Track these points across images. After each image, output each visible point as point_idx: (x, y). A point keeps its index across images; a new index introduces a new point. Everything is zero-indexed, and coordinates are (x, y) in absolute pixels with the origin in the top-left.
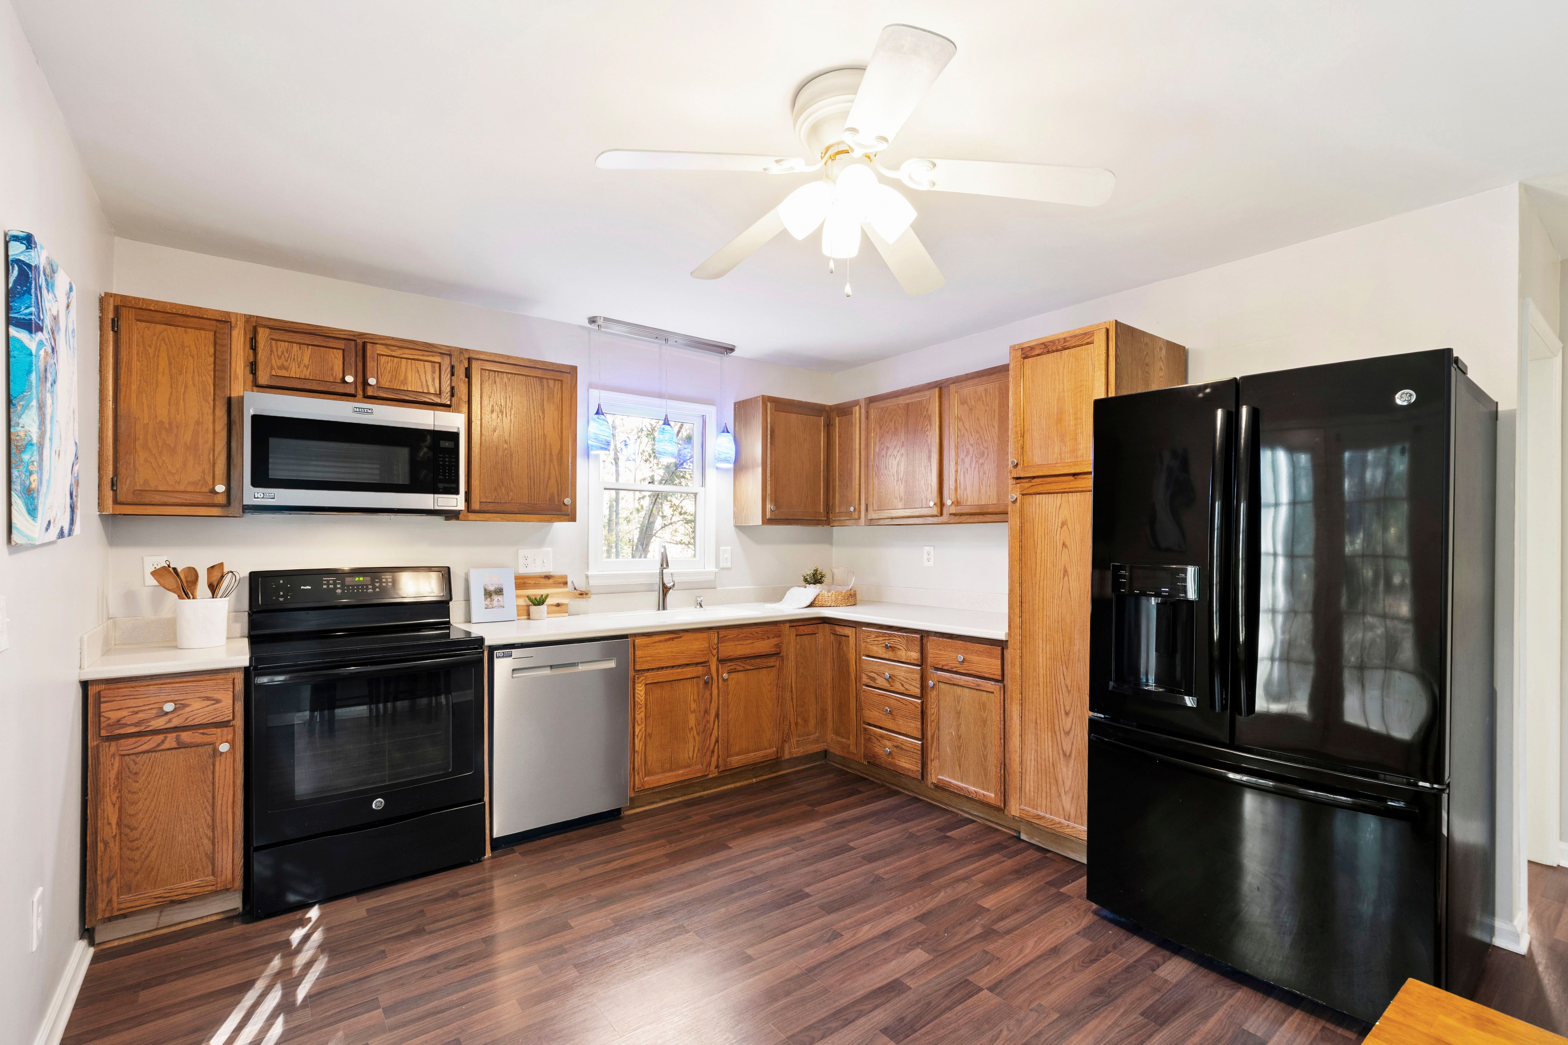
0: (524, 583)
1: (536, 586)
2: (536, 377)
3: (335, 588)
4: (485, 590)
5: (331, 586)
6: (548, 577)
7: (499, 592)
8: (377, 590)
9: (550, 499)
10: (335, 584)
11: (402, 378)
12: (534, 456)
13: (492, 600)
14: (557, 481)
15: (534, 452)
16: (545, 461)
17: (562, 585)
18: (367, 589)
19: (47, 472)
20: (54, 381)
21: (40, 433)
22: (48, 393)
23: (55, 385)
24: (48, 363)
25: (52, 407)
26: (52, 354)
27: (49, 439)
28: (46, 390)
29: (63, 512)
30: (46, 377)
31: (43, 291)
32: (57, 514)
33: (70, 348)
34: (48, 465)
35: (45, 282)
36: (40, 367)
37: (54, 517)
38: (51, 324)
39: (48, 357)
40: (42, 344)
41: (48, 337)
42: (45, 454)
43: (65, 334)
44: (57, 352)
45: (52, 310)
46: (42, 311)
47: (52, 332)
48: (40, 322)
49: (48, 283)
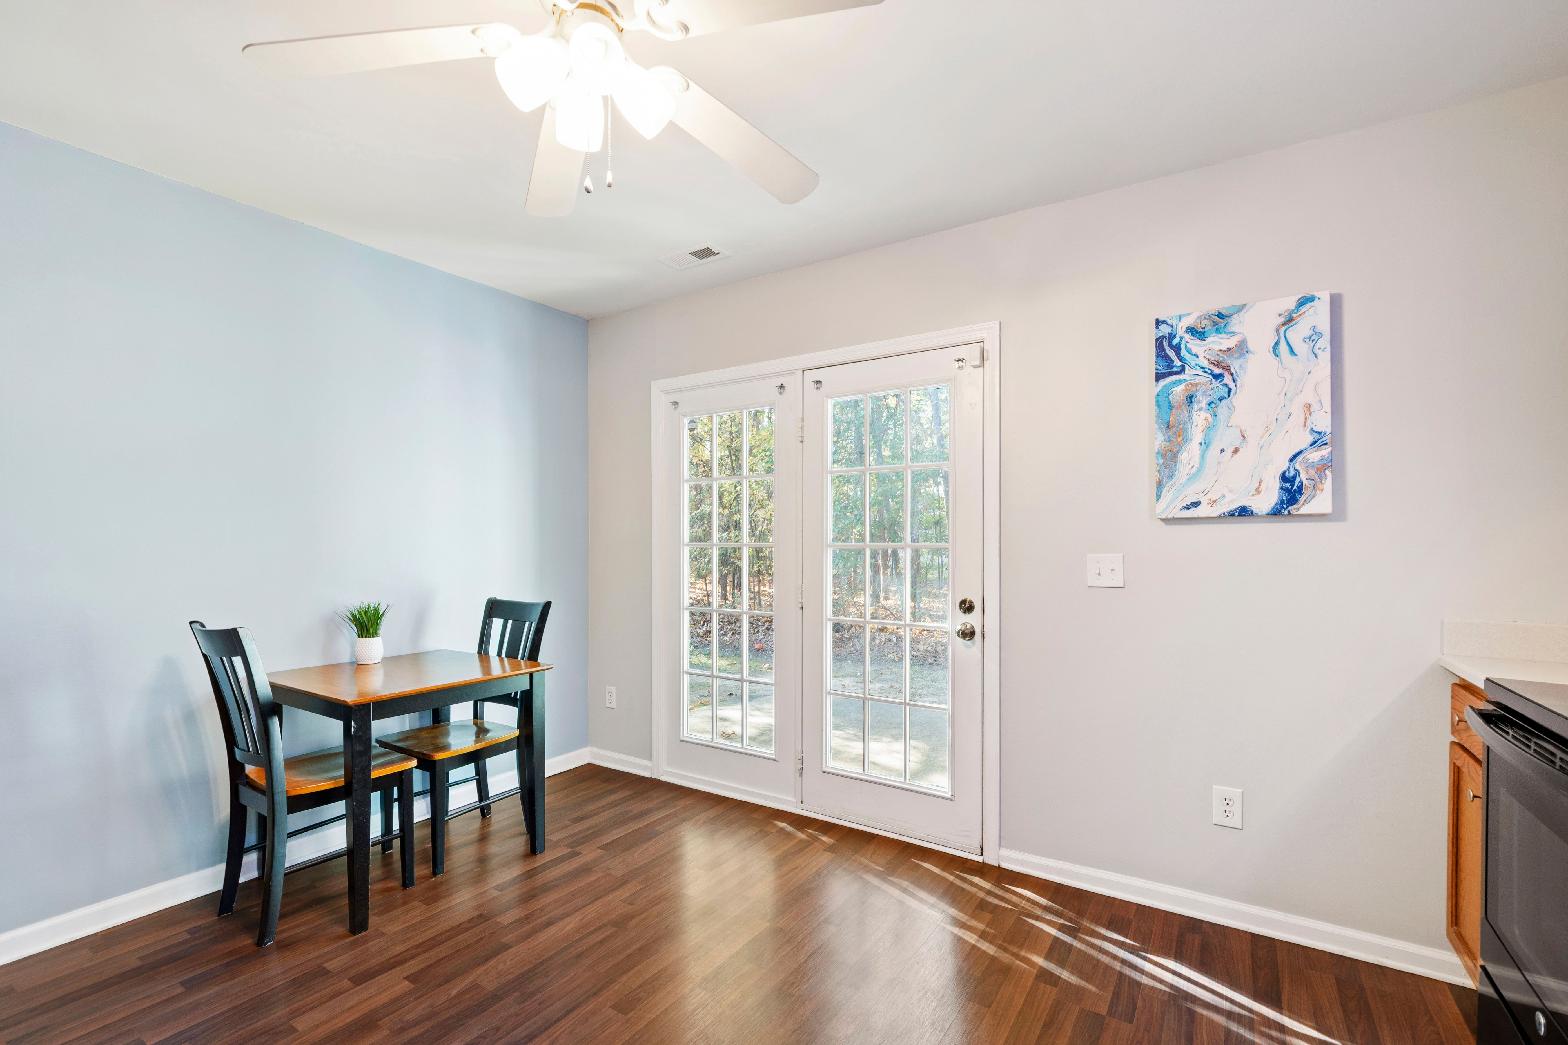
19: (1192, 468)
20: (1219, 399)
21: (1168, 444)
22: (1198, 412)
23: (1222, 401)
24: (1197, 390)
25: (1210, 419)
26: (1213, 380)
27: (1201, 444)
28: (1190, 412)
29: (1251, 494)
30: (1191, 402)
31: (1182, 346)
32: (1223, 496)
33: (1295, 355)
34: (1196, 462)
35: (1193, 336)
36: (1171, 400)
37: (1214, 499)
38: (1213, 359)
39: (1199, 386)
40: (1180, 382)
41: (1200, 372)
42: (1183, 457)
43: (1271, 349)
44: (1232, 375)
45: (1217, 348)
46: (1180, 358)
47: (1217, 364)
48: (1175, 370)
49: (1204, 332)
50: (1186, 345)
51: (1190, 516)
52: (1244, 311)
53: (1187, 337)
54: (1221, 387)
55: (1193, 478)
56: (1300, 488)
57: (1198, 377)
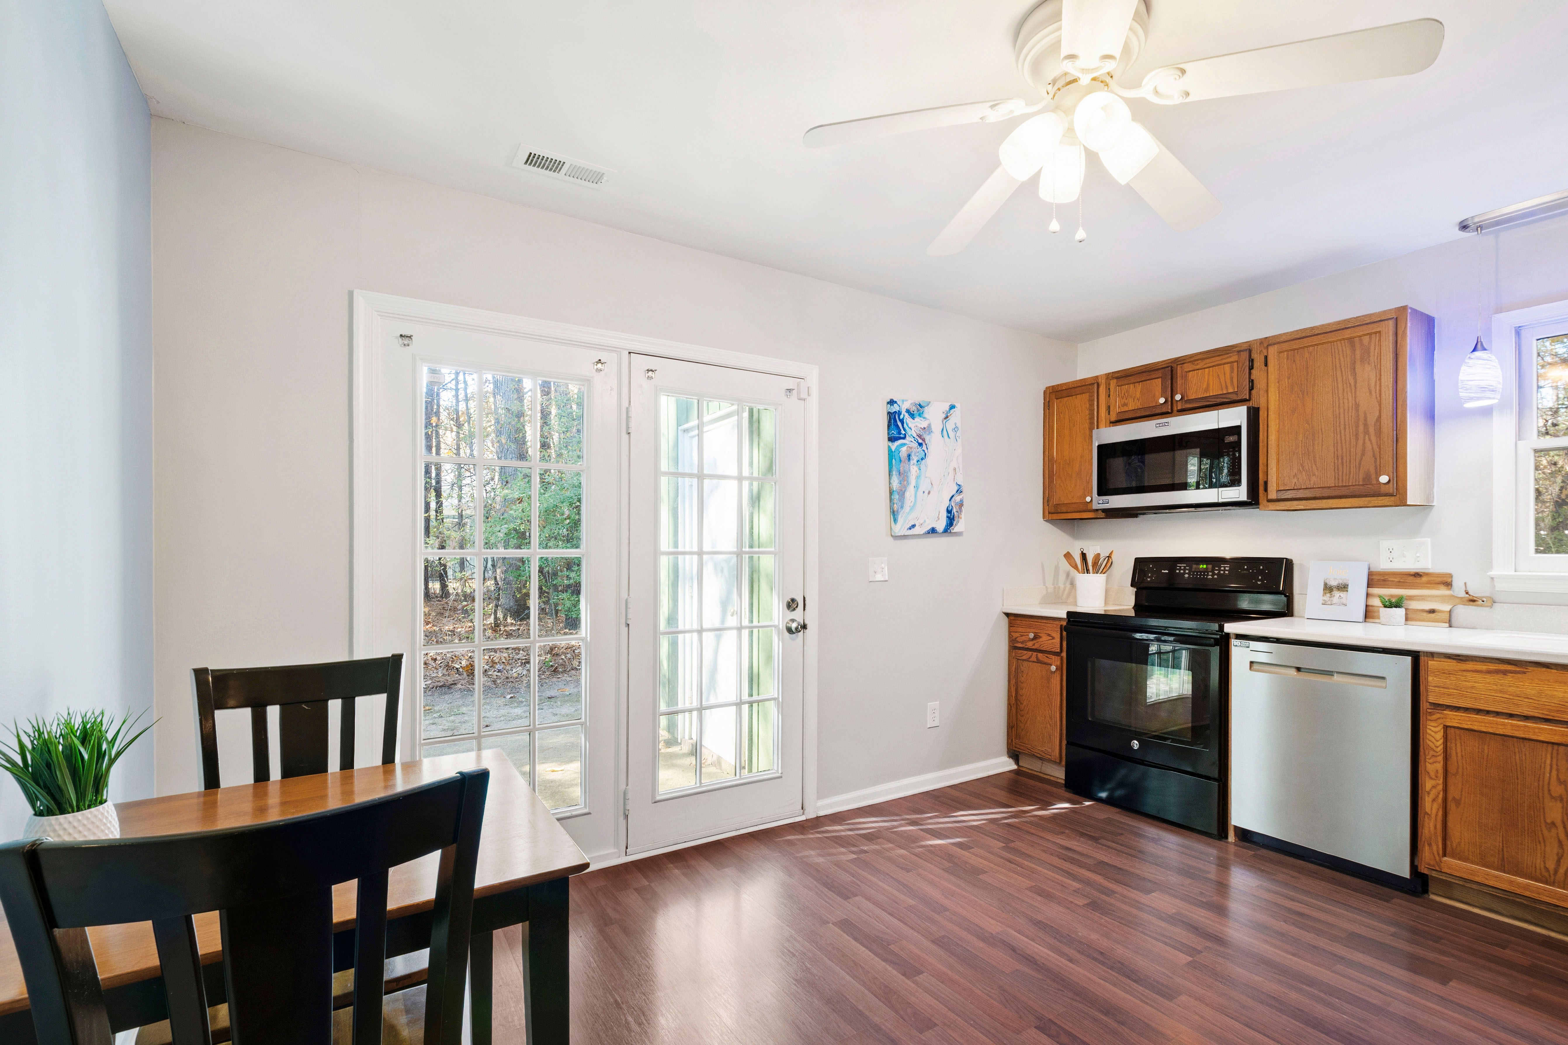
0: (1384, 580)
1: (1400, 585)
3: (1185, 573)
4: (1325, 584)
5: (1182, 571)
6: (1417, 575)
7: (1343, 588)
8: (1216, 577)
9: (1364, 479)
10: (1185, 570)
11: (1205, 386)
12: (1343, 432)
13: (1332, 596)
14: (1374, 456)
15: (1342, 427)
16: (1357, 435)
17: (1442, 587)
18: (1208, 575)
19: (911, 503)
20: (922, 459)
21: (902, 485)
22: (913, 466)
23: (923, 461)
24: (912, 452)
25: (918, 471)
26: (919, 447)
27: (915, 487)
28: (909, 465)
29: (936, 520)
30: (909, 459)
31: (905, 421)
32: (924, 522)
33: (950, 438)
34: (913, 499)
35: (909, 416)
36: (900, 455)
37: (921, 523)
38: (918, 433)
39: (913, 449)
40: (904, 445)
41: (913, 440)
42: (907, 494)
43: (941, 433)
44: (926, 445)
45: (920, 426)
46: (904, 430)
47: (920, 436)
48: (902, 436)
49: (914, 414)
50: (907, 422)
51: (912, 534)
52: (929, 406)
53: (907, 415)
54: (922, 452)
55: (913, 508)
56: (954, 517)
57: (912, 443)
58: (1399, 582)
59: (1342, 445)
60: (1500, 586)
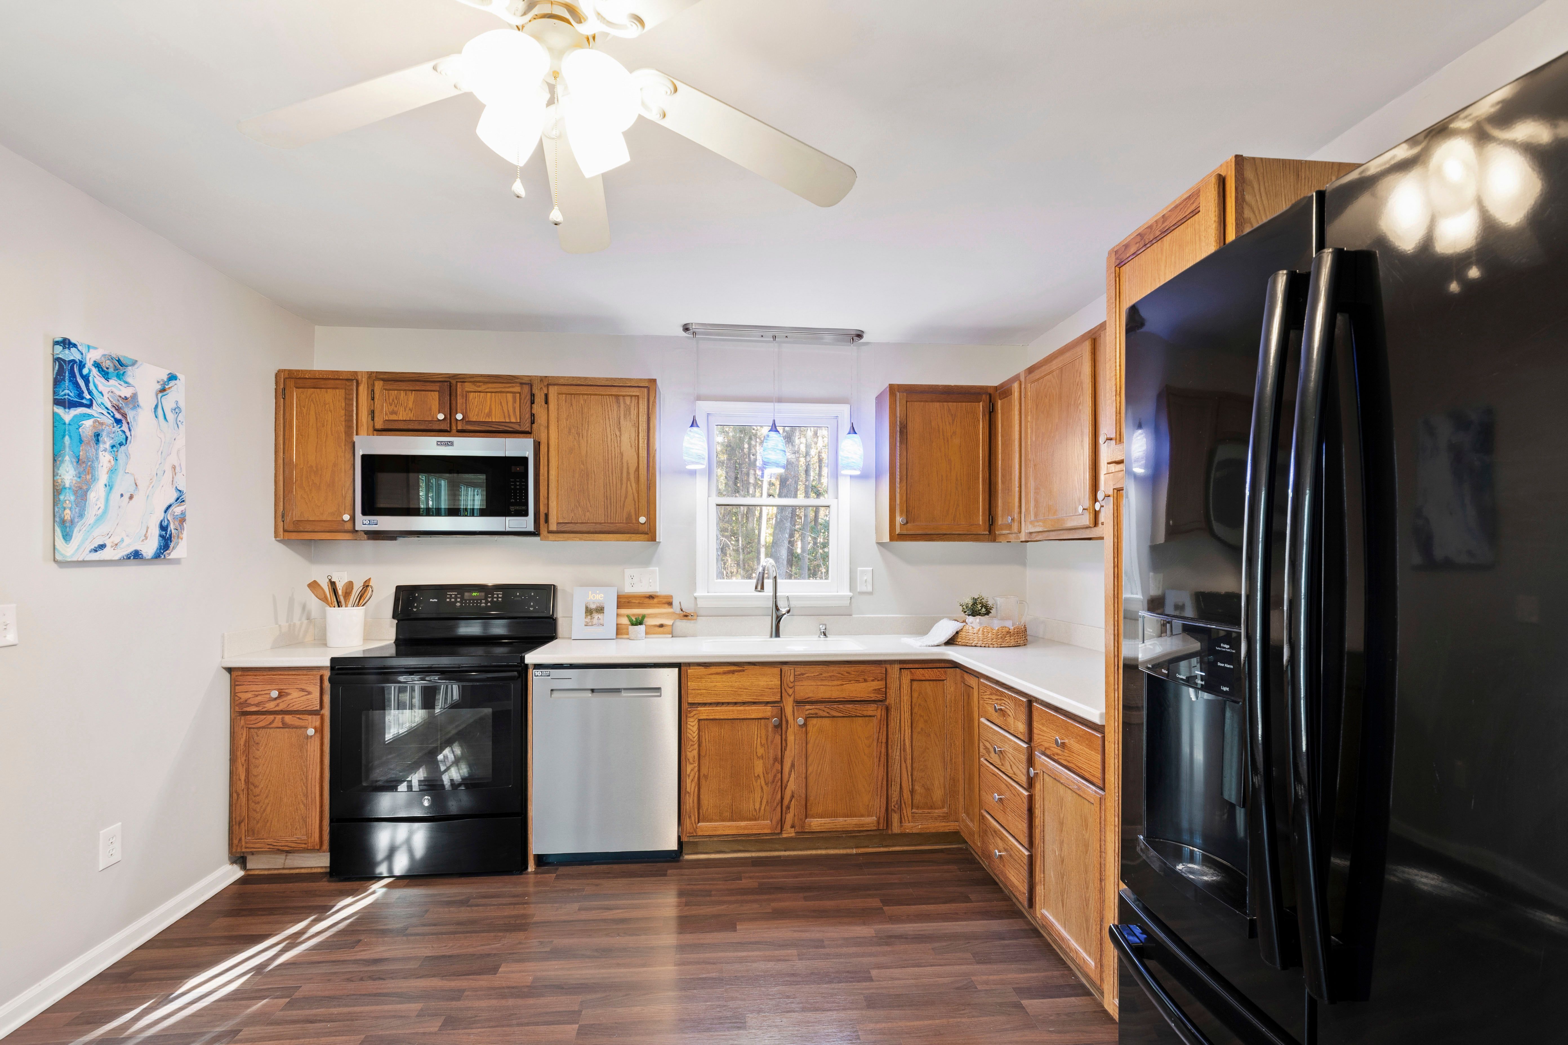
0: (628, 602)
1: (640, 605)
2: (612, 395)
3: (457, 602)
4: (587, 607)
5: (453, 600)
6: (651, 597)
7: (600, 610)
8: (489, 604)
9: (630, 520)
10: (456, 598)
11: (487, 411)
13: (592, 618)
14: (635, 501)
15: (610, 471)
16: (622, 480)
17: (666, 606)
18: (481, 603)
19: (99, 509)
20: (119, 444)
21: (79, 480)
22: (103, 452)
23: (122, 447)
24: (103, 430)
25: (113, 462)
26: (115, 424)
27: (106, 485)
28: (97, 450)
29: (141, 539)
30: (97, 440)
31: (91, 379)
32: (122, 540)
33: (167, 421)
34: (101, 504)
35: (100, 373)
36: (81, 433)
37: (116, 543)
38: (114, 402)
39: (104, 426)
40: (89, 416)
41: (105, 412)
42: (92, 496)
43: (153, 410)
44: (128, 423)
45: (118, 393)
46: (90, 393)
47: (118, 409)
48: (84, 401)
49: (108, 373)
50: (94, 380)
51: (97, 559)
52: (136, 366)
53: (95, 371)
54: (120, 432)
55: (100, 519)
56: (171, 535)
57: (102, 416)
58: (639, 603)
59: (610, 487)
60: (700, 604)
